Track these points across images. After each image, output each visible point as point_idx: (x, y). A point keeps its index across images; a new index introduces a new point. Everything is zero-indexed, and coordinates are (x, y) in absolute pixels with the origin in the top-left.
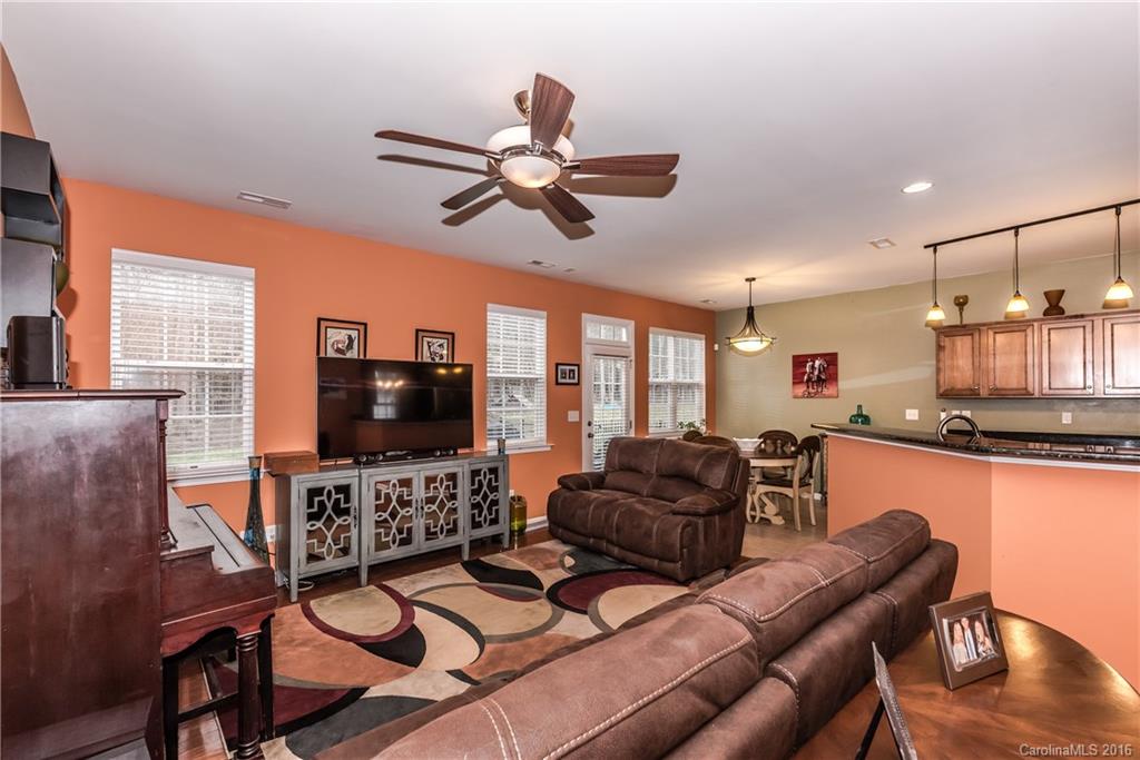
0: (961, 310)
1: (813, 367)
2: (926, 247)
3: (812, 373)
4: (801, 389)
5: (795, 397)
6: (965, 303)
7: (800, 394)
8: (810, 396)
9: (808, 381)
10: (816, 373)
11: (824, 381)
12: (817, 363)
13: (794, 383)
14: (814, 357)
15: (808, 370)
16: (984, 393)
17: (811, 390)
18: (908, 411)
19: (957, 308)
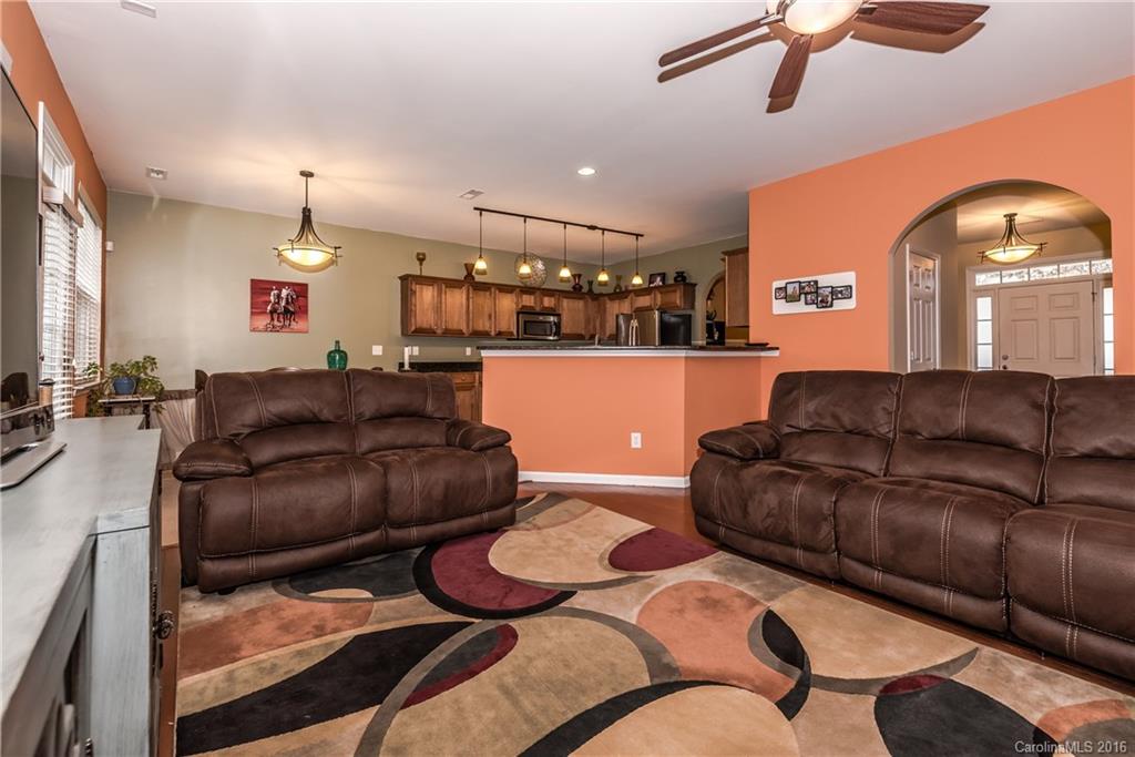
0: (421, 264)
1: (279, 296)
2: (476, 209)
3: (278, 303)
4: (263, 321)
5: (254, 330)
6: (423, 260)
7: (261, 327)
8: (274, 329)
9: (272, 312)
10: (283, 303)
11: (292, 313)
12: (284, 292)
13: (252, 313)
14: (280, 285)
15: (272, 298)
16: (439, 331)
17: (276, 323)
18: (374, 347)
19: (418, 262)
